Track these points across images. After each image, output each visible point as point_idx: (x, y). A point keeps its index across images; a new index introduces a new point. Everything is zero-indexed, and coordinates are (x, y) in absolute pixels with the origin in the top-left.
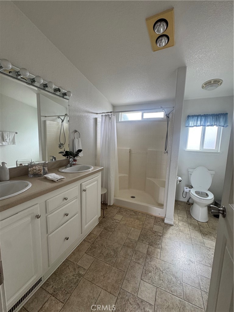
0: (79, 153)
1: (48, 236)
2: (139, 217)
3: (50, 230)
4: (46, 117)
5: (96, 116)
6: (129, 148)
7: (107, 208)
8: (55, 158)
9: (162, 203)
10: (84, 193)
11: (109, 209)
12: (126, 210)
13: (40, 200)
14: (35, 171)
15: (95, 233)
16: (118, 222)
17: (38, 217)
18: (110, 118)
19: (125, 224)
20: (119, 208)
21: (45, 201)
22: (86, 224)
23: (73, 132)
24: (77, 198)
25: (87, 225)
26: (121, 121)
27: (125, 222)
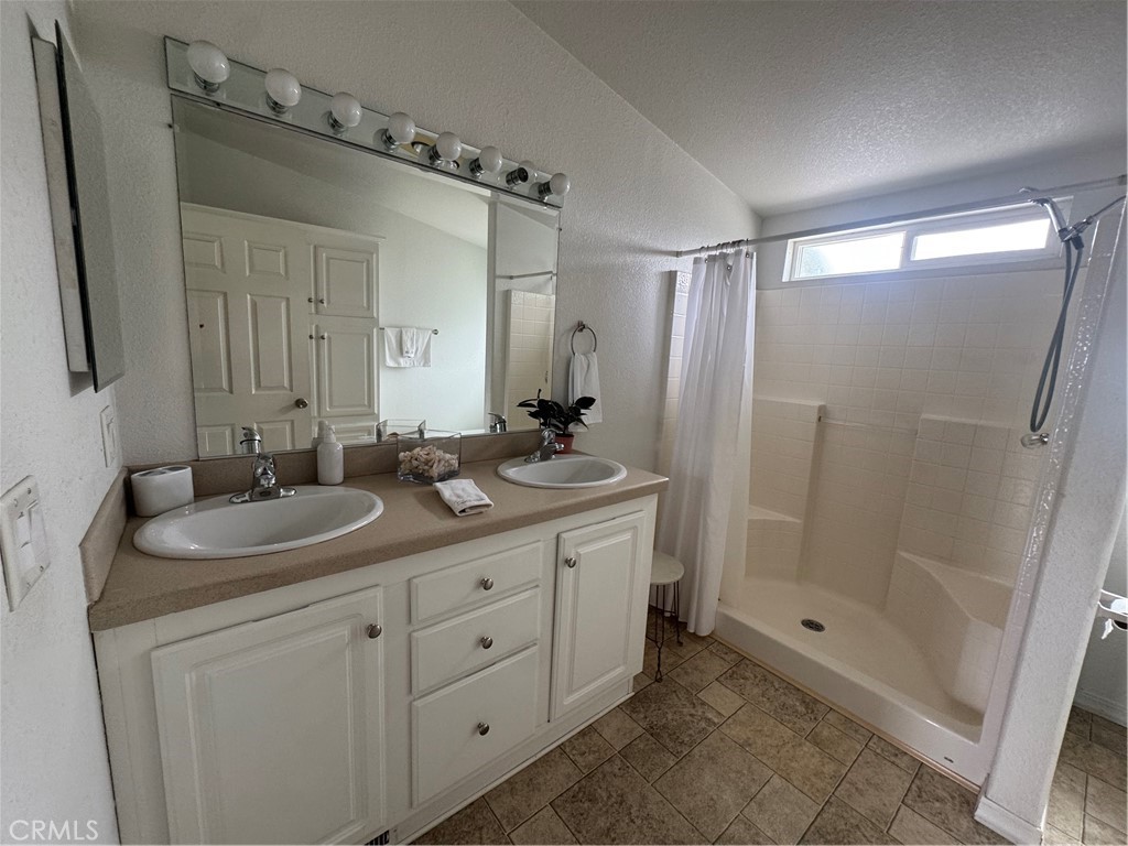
0: (583, 411)
1: (410, 703)
2: (825, 733)
3: (421, 683)
4: (511, 278)
5: (670, 264)
6: (817, 403)
7: (681, 644)
8: (503, 422)
9: (977, 703)
10: (567, 574)
11: (690, 649)
12: (768, 677)
13: (393, 573)
14: (415, 463)
15: (607, 733)
16: (716, 720)
17: (373, 632)
18: (729, 269)
19: (744, 745)
20: (733, 656)
21: (406, 579)
22: (570, 691)
23: (570, 330)
24: (537, 586)
25: (576, 696)
26: (790, 282)
27: (749, 735)
